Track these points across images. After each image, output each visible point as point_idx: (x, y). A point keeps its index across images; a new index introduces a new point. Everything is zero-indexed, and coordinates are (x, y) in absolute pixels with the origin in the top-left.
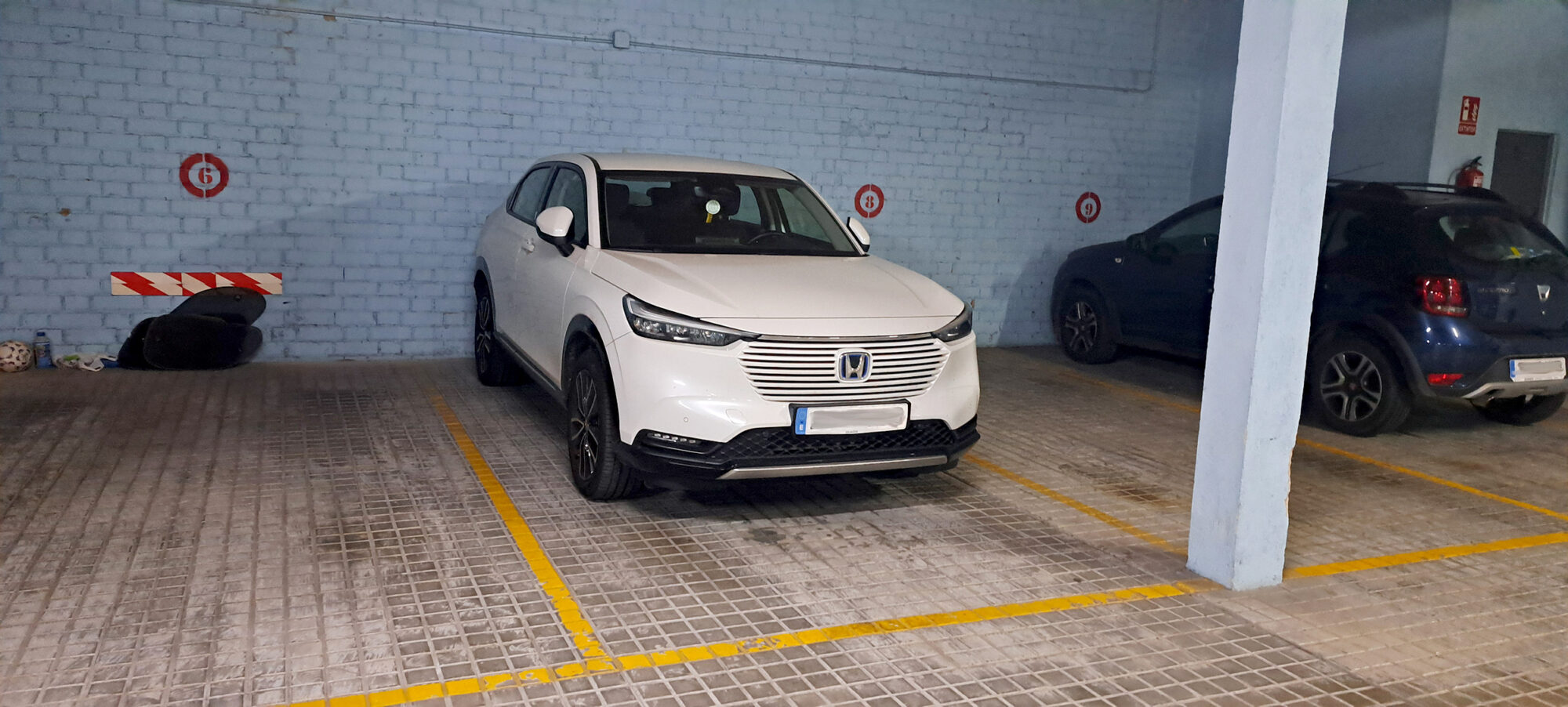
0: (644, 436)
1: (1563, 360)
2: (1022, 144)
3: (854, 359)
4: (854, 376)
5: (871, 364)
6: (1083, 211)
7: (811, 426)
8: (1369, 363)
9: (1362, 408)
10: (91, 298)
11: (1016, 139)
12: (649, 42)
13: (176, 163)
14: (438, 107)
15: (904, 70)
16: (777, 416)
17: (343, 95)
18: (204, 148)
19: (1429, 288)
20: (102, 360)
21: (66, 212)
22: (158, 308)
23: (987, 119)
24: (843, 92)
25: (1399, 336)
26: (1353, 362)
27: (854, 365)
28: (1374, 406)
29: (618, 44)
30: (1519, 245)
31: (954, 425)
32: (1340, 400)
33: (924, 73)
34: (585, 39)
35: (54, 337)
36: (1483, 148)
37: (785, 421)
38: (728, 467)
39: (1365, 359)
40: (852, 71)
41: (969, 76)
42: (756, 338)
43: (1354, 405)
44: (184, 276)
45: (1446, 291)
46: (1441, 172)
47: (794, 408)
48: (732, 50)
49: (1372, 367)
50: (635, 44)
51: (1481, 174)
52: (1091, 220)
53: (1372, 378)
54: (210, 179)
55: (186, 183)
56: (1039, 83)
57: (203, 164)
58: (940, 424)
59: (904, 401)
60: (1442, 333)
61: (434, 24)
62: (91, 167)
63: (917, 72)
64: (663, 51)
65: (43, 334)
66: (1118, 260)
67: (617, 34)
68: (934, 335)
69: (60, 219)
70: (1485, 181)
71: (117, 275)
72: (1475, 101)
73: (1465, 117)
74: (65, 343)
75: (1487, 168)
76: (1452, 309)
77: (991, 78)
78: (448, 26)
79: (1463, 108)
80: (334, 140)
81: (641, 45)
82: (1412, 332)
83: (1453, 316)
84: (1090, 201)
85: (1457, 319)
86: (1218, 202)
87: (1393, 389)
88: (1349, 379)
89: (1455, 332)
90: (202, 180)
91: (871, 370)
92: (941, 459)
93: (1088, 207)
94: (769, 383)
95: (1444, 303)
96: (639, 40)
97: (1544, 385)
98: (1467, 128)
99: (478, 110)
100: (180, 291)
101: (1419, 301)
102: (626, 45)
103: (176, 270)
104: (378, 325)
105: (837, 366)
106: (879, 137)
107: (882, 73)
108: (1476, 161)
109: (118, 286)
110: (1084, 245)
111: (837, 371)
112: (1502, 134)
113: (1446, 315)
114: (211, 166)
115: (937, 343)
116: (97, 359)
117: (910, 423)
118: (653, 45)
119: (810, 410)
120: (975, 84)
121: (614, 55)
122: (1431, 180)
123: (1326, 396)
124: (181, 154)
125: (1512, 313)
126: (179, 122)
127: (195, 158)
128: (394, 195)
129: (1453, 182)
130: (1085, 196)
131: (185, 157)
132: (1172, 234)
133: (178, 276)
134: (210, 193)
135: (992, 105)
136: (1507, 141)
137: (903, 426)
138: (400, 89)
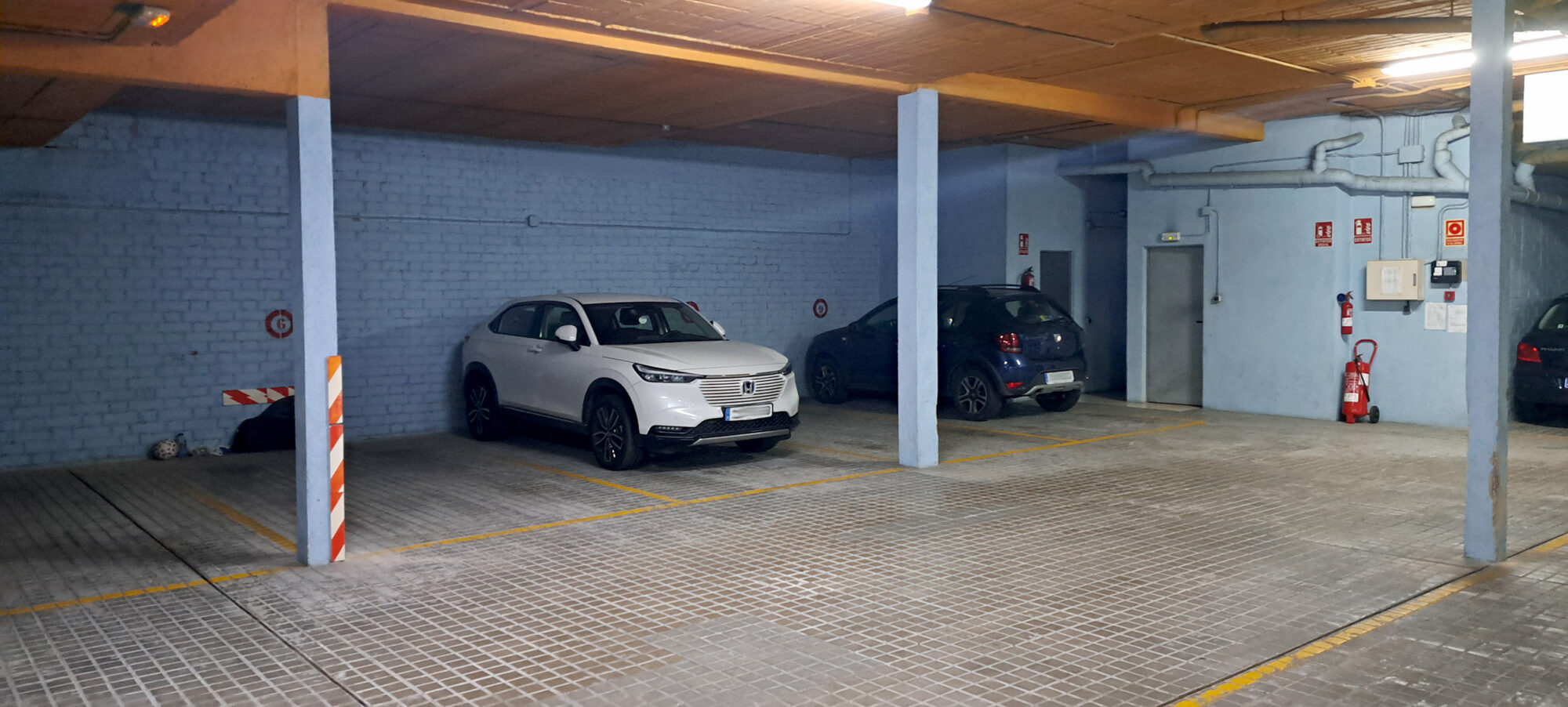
0: (654, 430)
1: (1071, 372)
2: (778, 271)
3: (748, 384)
4: (748, 392)
5: (755, 387)
6: (818, 311)
7: (733, 416)
8: (979, 382)
9: (979, 406)
10: (210, 408)
11: (775, 268)
12: (549, 221)
13: (263, 316)
14: (423, 271)
15: (705, 229)
16: (716, 413)
17: (365, 267)
18: (280, 306)
19: (1003, 339)
20: (221, 448)
21: (195, 353)
22: (252, 412)
23: (756, 257)
24: (669, 245)
25: (992, 367)
26: (972, 382)
27: (748, 387)
28: (984, 403)
29: (532, 224)
30: (1045, 314)
31: (791, 414)
32: (968, 403)
33: (717, 231)
34: (511, 222)
35: (187, 435)
36: (1033, 261)
37: (721, 415)
38: (696, 439)
39: (977, 380)
40: (674, 231)
41: (743, 231)
42: (704, 377)
43: (975, 404)
44: (269, 390)
45: (1011, 341)
46: (1012, 278)
47: (724, 409)
48: (600, 223)
49: (981, 383)
50: (541, 223)
51: (1033, 276)
52: (823, 316)
53: (982, 389)
54: (284, 326)
55: (270, 330)
56: (784, 233)
57: (280, 317)
58: (784, 414)
59: (769, 403)
60: (1012, 363)
61: (420, 219)
62: (210, 323)
63: (712, 230)
64: (558, 226)
65: (182, 434)
66: (844, 339)
67: (531, 218)
68: (779, 372)
69: (190, 358)
70: (1036, 282)
71: (228, 392)
72: (1026, 236)
73: (1022, 245)
74: (194, 440)
75: (1037, 273)
76: (1015, 349)
77: (757, 232)
78: (429, 220)
79: (1021, 240)
80: (360, 296)
81: (546, 223)
82: (998, 363)
83: (1015, 353)
84: (821, 304)
85: (1019, 354)
86: (894, 302)
87: (991, 393)
88: (971, 390)
89: (1019, 362)
90: (279, 326)
91: (755, 389)
92: (786, 431)
93: (820, 308)
94: (712, 398)
95: (1011, 347)
96: (544, 221)
97: (1064, 386)
98: (1024, 251)
99: (447, 271)
100: (265, 400)
101: (999, 346)
102: (535, 224)
103: (264, 387)
104: (389, 414)
105: (741, 388)
106: (693, 272)
107: (691, 232)
108: (1030, 270)
109: (228, 400)
110: (820, 332)
111: (741, 390)
112: (1043, 253)
113: (1012, 352)
114: (285, 318)
115: (781, 376)
116: (218, 449)
117: (773, 413)
118: (551, 223)
119: (732, 409)
120: (748, 236)
121: (529, 230)
122: (1008, 283)
123: (961, 402)
124: (266, 311)
125: (1048, 350)
126: (265, 290)
127: (276, 313)
128: (397, 328)
129: (1019, 283)
130: (818, 301)
131: (269, 313)
132: (872, 322)
133: (264, 391)
134: (284, 335)
135: (758, 248)
136: (1045, 256)
137: (770, 415)
138: (399, 261)
